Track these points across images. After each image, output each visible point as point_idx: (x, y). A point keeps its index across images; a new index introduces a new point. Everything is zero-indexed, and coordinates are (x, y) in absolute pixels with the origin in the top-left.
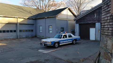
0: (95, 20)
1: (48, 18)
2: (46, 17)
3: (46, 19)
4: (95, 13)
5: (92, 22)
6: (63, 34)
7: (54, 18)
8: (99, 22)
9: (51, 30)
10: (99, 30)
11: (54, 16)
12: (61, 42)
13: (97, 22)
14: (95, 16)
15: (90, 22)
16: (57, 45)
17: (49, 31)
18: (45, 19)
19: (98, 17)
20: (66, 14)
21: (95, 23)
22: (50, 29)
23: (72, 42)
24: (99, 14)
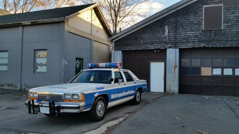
0: (165, 43)
1: (33, 24)
2: (27, 23)
3: (25, 28)
4: (165, 25)
5: (158, 46)
6: (113, 70)
7: (55, 27)
8: (175, 47)
9: (41, 65)
10: (176, 67)
11: (57, 20)
12: (113, 96)
13: (170, 47)
14: (164, 31)
15: (152, 47)
16: (100, 106)
17: (35, 68)
18: (21, 28)
19: (172, 34)
20: (89, 20)
21: (166, 49)
22: (38, 61)
23: (132, 97)
24: (176, 26)
